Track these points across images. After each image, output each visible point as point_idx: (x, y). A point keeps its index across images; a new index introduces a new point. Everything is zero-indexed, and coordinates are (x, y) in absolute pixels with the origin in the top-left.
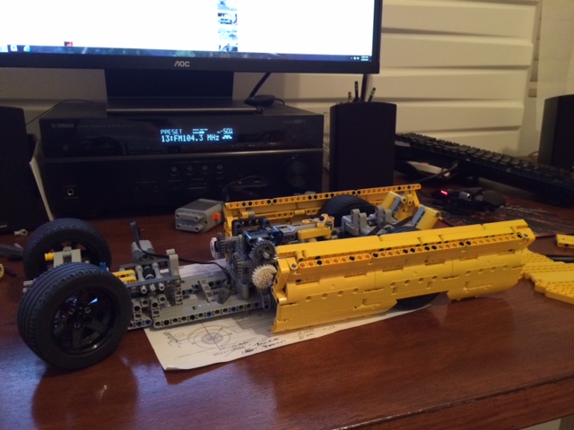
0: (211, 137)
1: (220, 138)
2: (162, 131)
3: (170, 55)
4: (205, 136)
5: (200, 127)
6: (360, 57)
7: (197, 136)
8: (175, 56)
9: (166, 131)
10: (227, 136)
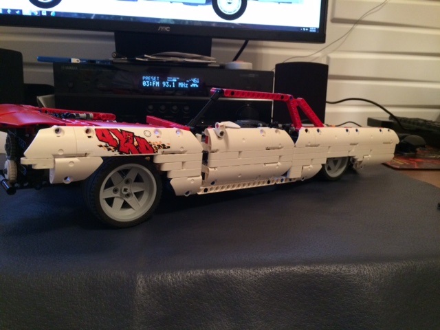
0: (181, 85)
1: (189, 86)
2: (144, 78)
3: (156, 22)
4: (176, 83)
5: (174, 75)
6: (309, 28)
7: (171, 83)
8: (159, 22)
9: (147, 78)
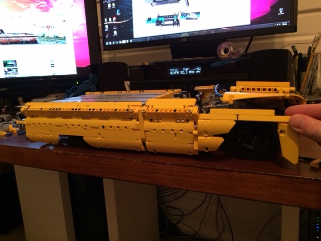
0: (191, 72)
1: (195, 72)
2: (171, 70)
3: (179, 36)
4: (188, 71)
5: (186, 67)
7: (185, 72)
8: (181, 37)
9: (172, 70)
10: (198, 72)
